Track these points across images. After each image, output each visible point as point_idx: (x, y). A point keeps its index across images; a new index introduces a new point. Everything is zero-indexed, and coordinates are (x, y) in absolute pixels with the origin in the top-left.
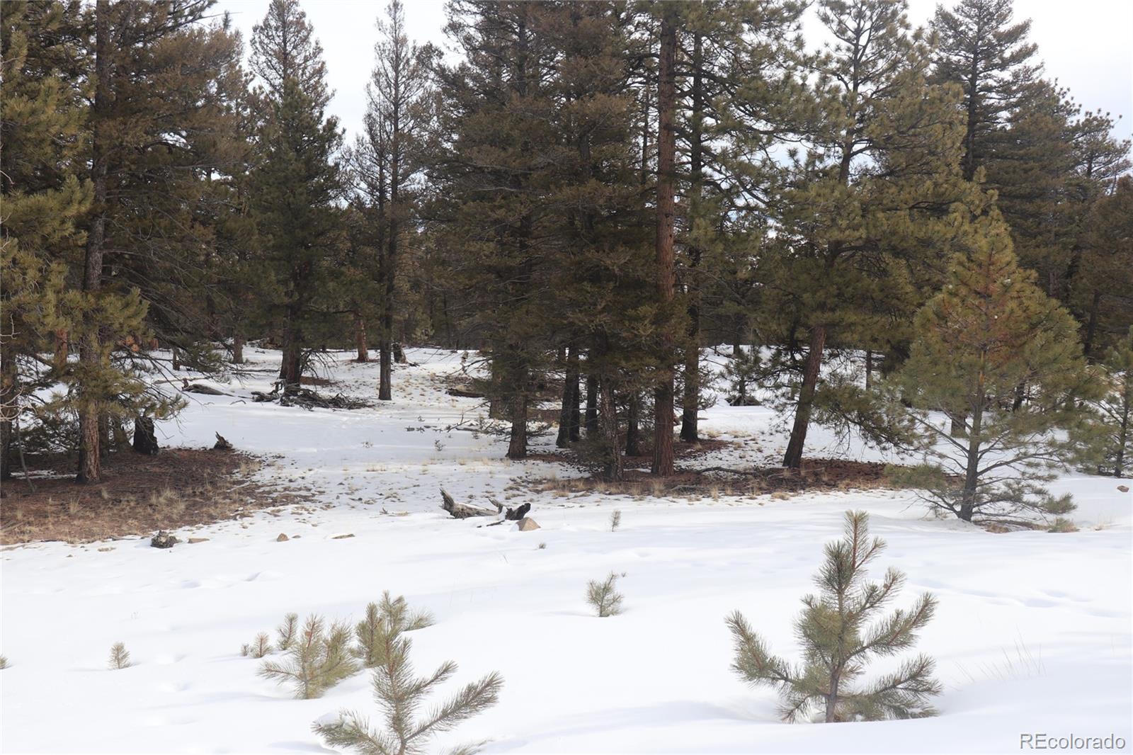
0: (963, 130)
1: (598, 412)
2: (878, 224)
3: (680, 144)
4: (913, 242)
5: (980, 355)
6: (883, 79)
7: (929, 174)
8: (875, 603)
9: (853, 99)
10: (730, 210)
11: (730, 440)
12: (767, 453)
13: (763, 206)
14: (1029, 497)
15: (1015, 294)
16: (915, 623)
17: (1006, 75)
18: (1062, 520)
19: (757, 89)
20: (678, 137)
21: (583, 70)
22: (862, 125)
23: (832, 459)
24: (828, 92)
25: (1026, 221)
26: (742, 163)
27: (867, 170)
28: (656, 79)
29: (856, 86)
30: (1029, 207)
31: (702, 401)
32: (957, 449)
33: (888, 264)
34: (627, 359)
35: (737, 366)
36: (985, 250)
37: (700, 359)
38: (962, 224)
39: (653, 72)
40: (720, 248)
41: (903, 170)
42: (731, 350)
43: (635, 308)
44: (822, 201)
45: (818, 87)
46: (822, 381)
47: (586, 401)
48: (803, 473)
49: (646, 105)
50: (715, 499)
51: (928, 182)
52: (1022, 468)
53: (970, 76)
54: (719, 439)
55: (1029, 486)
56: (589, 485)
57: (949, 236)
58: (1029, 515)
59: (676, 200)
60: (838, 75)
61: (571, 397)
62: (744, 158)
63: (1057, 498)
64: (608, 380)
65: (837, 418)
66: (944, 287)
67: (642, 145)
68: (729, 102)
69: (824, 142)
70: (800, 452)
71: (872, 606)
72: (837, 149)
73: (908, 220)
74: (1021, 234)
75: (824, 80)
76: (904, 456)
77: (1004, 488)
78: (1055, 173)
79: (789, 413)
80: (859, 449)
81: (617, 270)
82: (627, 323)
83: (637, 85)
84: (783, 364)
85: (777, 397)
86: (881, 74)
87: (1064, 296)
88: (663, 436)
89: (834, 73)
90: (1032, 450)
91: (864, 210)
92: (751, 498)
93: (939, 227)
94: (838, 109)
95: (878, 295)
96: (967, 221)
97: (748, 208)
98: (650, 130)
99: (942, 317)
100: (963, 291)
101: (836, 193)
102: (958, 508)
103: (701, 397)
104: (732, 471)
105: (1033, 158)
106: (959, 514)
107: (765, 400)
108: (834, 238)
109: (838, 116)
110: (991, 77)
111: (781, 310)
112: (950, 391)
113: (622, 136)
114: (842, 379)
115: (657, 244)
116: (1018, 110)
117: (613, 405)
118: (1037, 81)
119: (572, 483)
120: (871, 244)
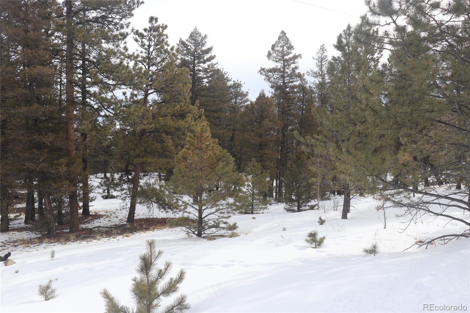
0: (190, 86)
1: (44, 207)
2: (159, 122)
3: (76, 89)
4: (173, 129)
5: (200, 172)
6: (159, 65)
7: (178, 102)
8: (162, 276)
9: (148, 73)
10: (98, 117)
11: (104, 214)
12: (120, 218)
13: (112, 115)
14: (222, 225)
15: (211, 148)
16: (178, 282)
17: (205, 66)
18: (233, 232)
19: (108, 67)
20: (74, 86)
21: (30, 55)
22: (152, 83)
23: (147, 218)
24: (138, 69)
25: (215, 120)
26: (103, 97)
27: (155, 101)
28: (65, 61)
29: (149, 67)
30: (216, 115)
31: (90, 198)
32: (194, 210)
33: (164, 138)
34: (55, 183)
35: (105, 182)
36: (199, 131)
37: (89, 180)
38: (191, 122)
39: (63, 58)
40: (94, 133)
41: (168, 101)
42: (103, 176)
43: (58, 160)
44: (136, 113)
45: (134, 67)
46: (141, 186)
47: (38, 202)
48: (135, 225)
49: (61, 72)
50: (98, 240)
51: (178, 106)
52: (219, 215)
53: (192, 65)
54: (99, 214)
55: (221, 221)
56: (40, 240)
57: (187, 126)
58: (222, 232)
59: (75, 113)
60: (142, 63)
61: (30, 201)
62: (103, 95)
63: (232, 224)
64: (47, 192)
65: (147, 201)
66: (185, 146)
67: (59, 89)
68: (97, 72)
69: (137, 89)
70: (134, 216)
71: (160, 278)
72: (142, 92)
73: (171, 120)
74: (214, 125)
75: (136, 64)
76: (175, 214)
77: (213, 223)
78: (224, 102)
79: (128, 201)
80: (157, 213)
81: (48, 143)
82: (54, 167)
83: (56, 63)
84: (124, 180)
85: (122, 194)
86: (159, 63)
87: (230, 149)
88: (74, 215)
89: (140, 62)
90: (221, 207)
91: (153, 117)
92: (114, 238)
93: (183, 123)
94: (142, 76)
95: (160, 150)
96: (193, 121)
97: (105, 116)
98: (63, 83)
99: (185, 158)
100: (192, 148)
101: (142, 110)
102: (196, 233)
103: (90, 197)
104: (105, 227)
105: (216, 97)
106: (197, 235)
107: (117, 196)
108: (141, 128)
109: (142, 79)
110: (200, 66)
111: (122, 158)
112: (189, 187)
113: (49, 85)
114: (149, 185)
115: (67, 132)
116: (210, 79)
117: (50, 203)
118: (216, 69)
119: (32, 240)
120: (157, 130)
